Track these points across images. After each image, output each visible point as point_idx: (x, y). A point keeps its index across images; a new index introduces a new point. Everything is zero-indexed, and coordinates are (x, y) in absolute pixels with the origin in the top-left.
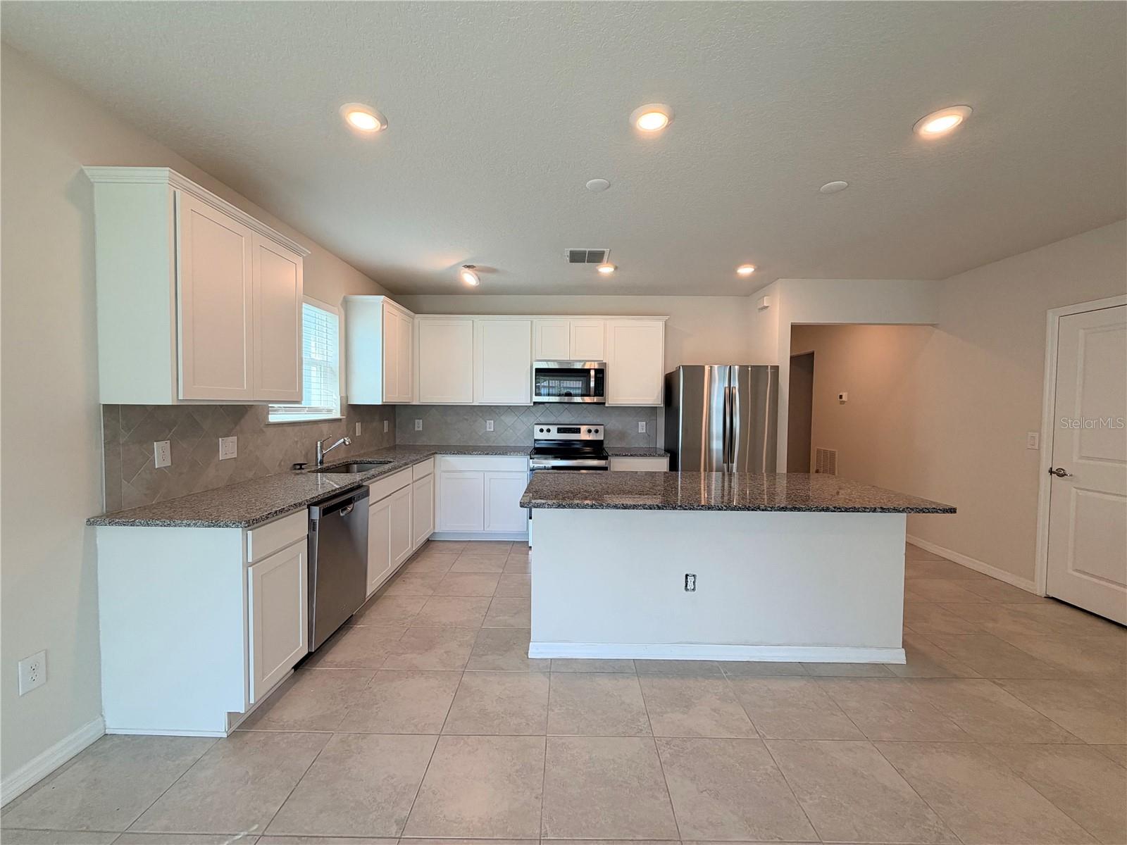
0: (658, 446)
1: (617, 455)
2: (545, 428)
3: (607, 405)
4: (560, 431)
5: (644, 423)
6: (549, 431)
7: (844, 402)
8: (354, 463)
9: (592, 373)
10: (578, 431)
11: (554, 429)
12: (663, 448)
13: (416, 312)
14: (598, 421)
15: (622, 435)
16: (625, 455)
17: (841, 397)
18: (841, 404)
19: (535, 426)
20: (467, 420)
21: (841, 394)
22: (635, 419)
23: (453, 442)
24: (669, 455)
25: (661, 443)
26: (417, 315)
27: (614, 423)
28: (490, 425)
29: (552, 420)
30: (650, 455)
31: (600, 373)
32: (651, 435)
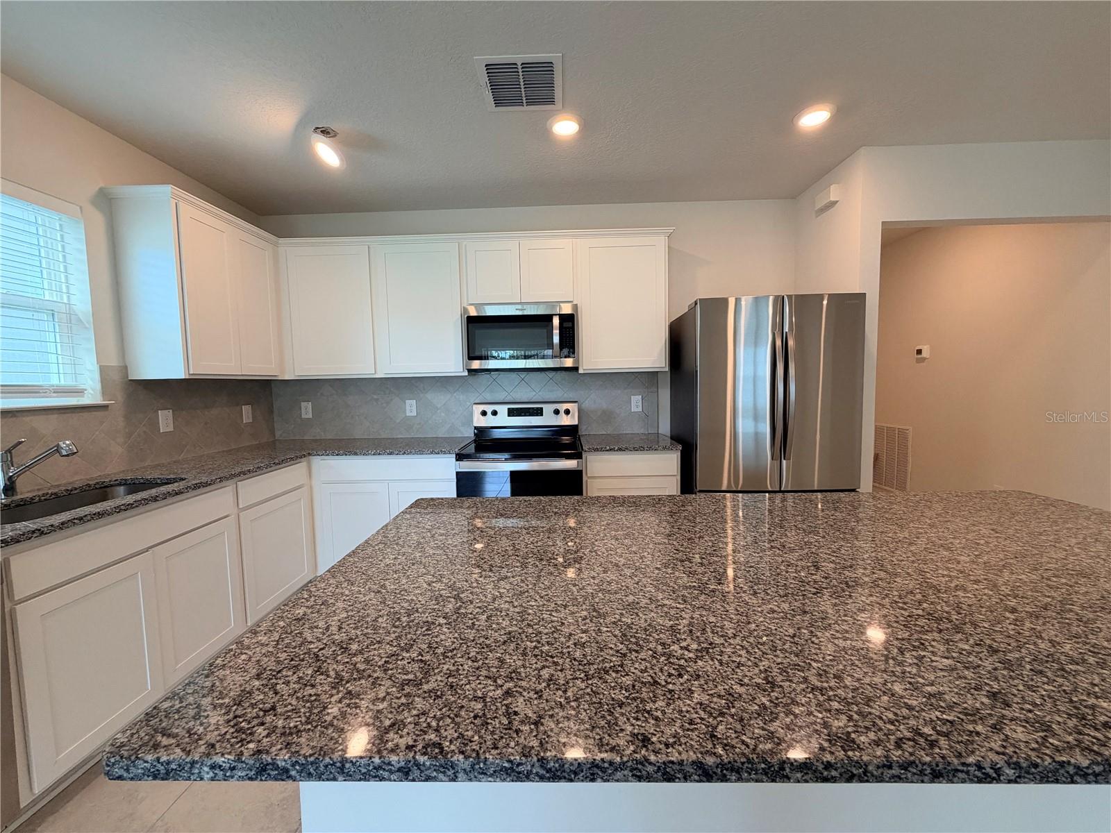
0: (660, 432)
1: (596, 450)
2: (489, 409)
3: (581, 371)
4: (512, 413)
5: (641, 397)
6: (495, 413)
7: (924, 359)
8: (120, 485)
9: (556, 321)
10: (539, 412)
11: (503, 410)
12: (669, 434)
13: (280, 235)
14: (571, 396)
15: (607, 416)
16: (611, 450)
17: (919, 352)
18: (917, 362)
19: (475, 406)
20: (377, 400)
21: (919, 347)
22: (626, 391)
23: (358, 433)
24: (680, 447)
25: (665, 427)
26: (282, 240)
27: (595, 399)
28: (411, 407)
29: (501, 396)
30: (650, 449)
31: (568, 321)
32: (649, 416)
